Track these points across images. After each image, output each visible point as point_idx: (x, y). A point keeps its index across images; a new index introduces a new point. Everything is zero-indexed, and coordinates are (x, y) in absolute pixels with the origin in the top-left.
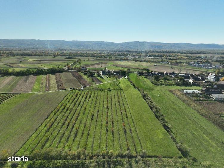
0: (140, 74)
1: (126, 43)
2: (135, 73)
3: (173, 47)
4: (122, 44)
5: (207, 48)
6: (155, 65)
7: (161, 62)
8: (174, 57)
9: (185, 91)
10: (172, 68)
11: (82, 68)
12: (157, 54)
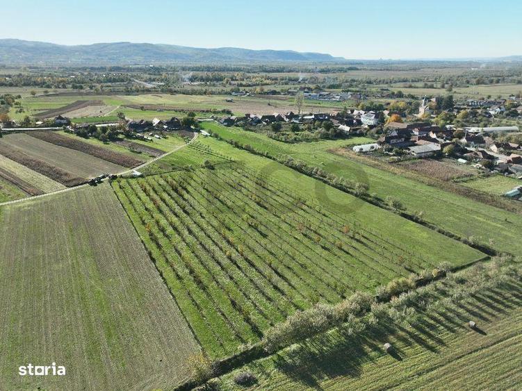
0: (226, 124)
1: (95, 45)
2: (209, 122)
3: (215, 57)
4: (83, 50)
5: (281, 60)
6: (229, 101)
7: (233, 93)
8: (243, 80)
9: (357, 149)
10: (269, 105)
11: (58, 119)
12: (204, 74)
